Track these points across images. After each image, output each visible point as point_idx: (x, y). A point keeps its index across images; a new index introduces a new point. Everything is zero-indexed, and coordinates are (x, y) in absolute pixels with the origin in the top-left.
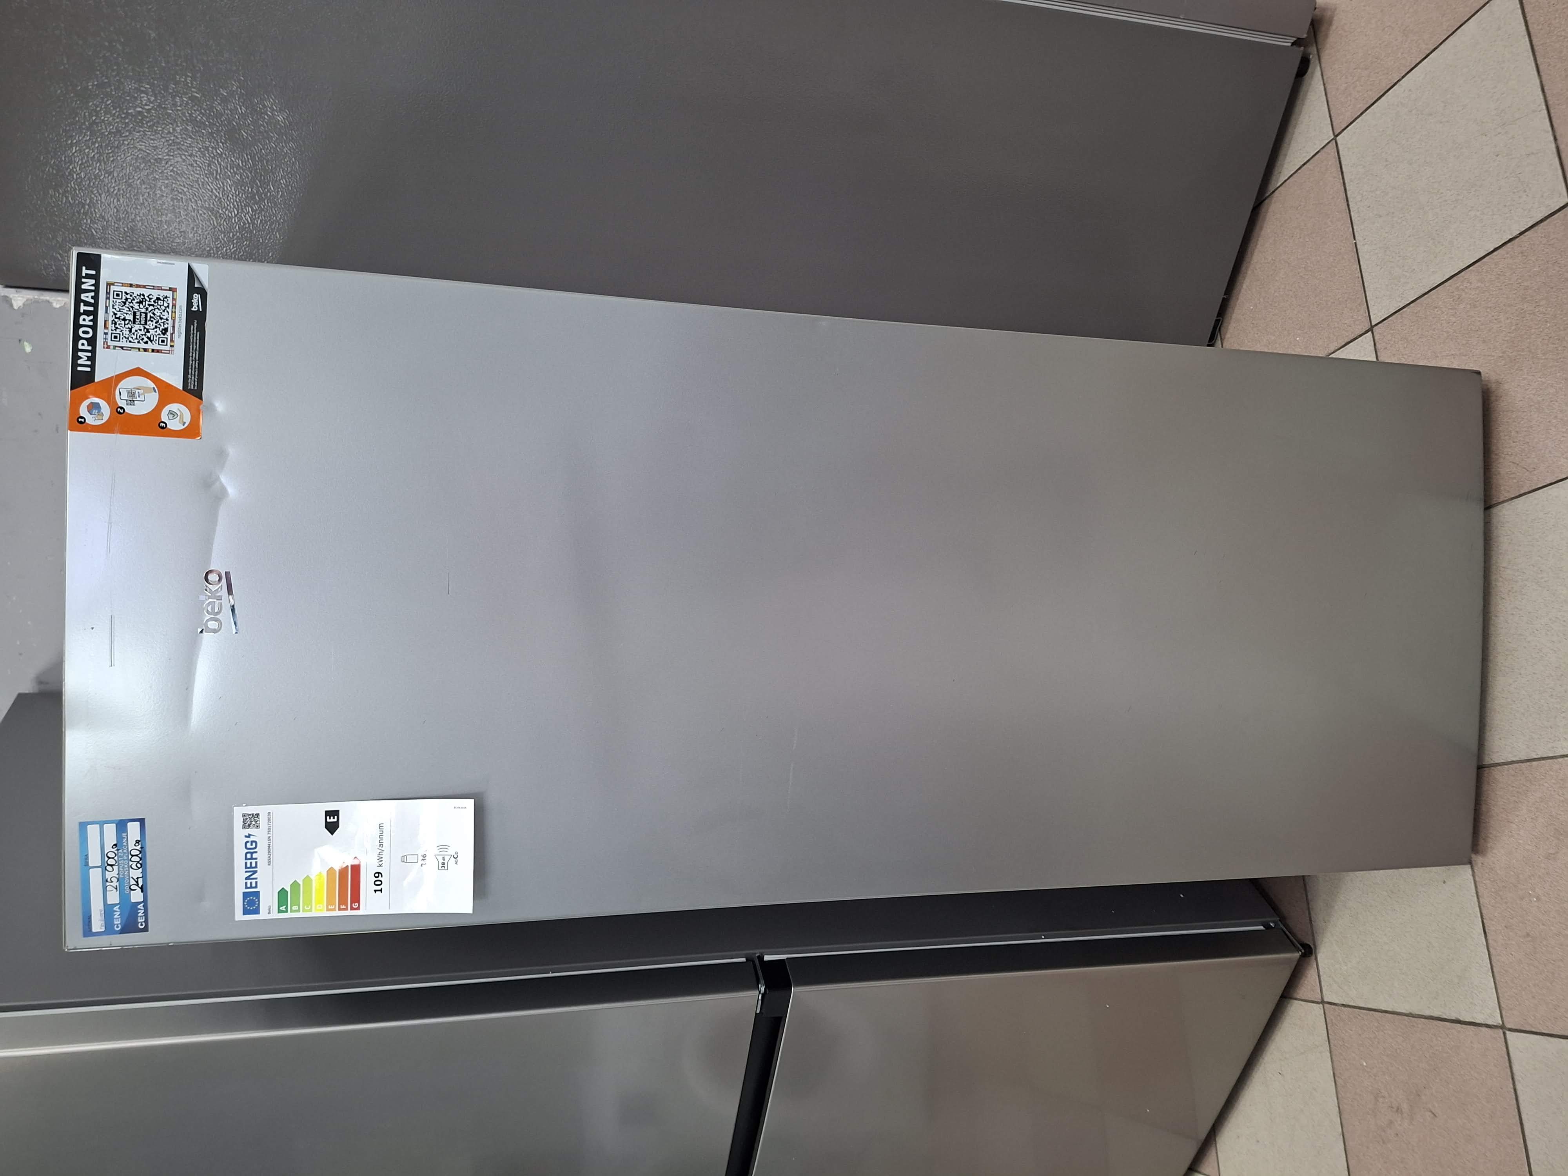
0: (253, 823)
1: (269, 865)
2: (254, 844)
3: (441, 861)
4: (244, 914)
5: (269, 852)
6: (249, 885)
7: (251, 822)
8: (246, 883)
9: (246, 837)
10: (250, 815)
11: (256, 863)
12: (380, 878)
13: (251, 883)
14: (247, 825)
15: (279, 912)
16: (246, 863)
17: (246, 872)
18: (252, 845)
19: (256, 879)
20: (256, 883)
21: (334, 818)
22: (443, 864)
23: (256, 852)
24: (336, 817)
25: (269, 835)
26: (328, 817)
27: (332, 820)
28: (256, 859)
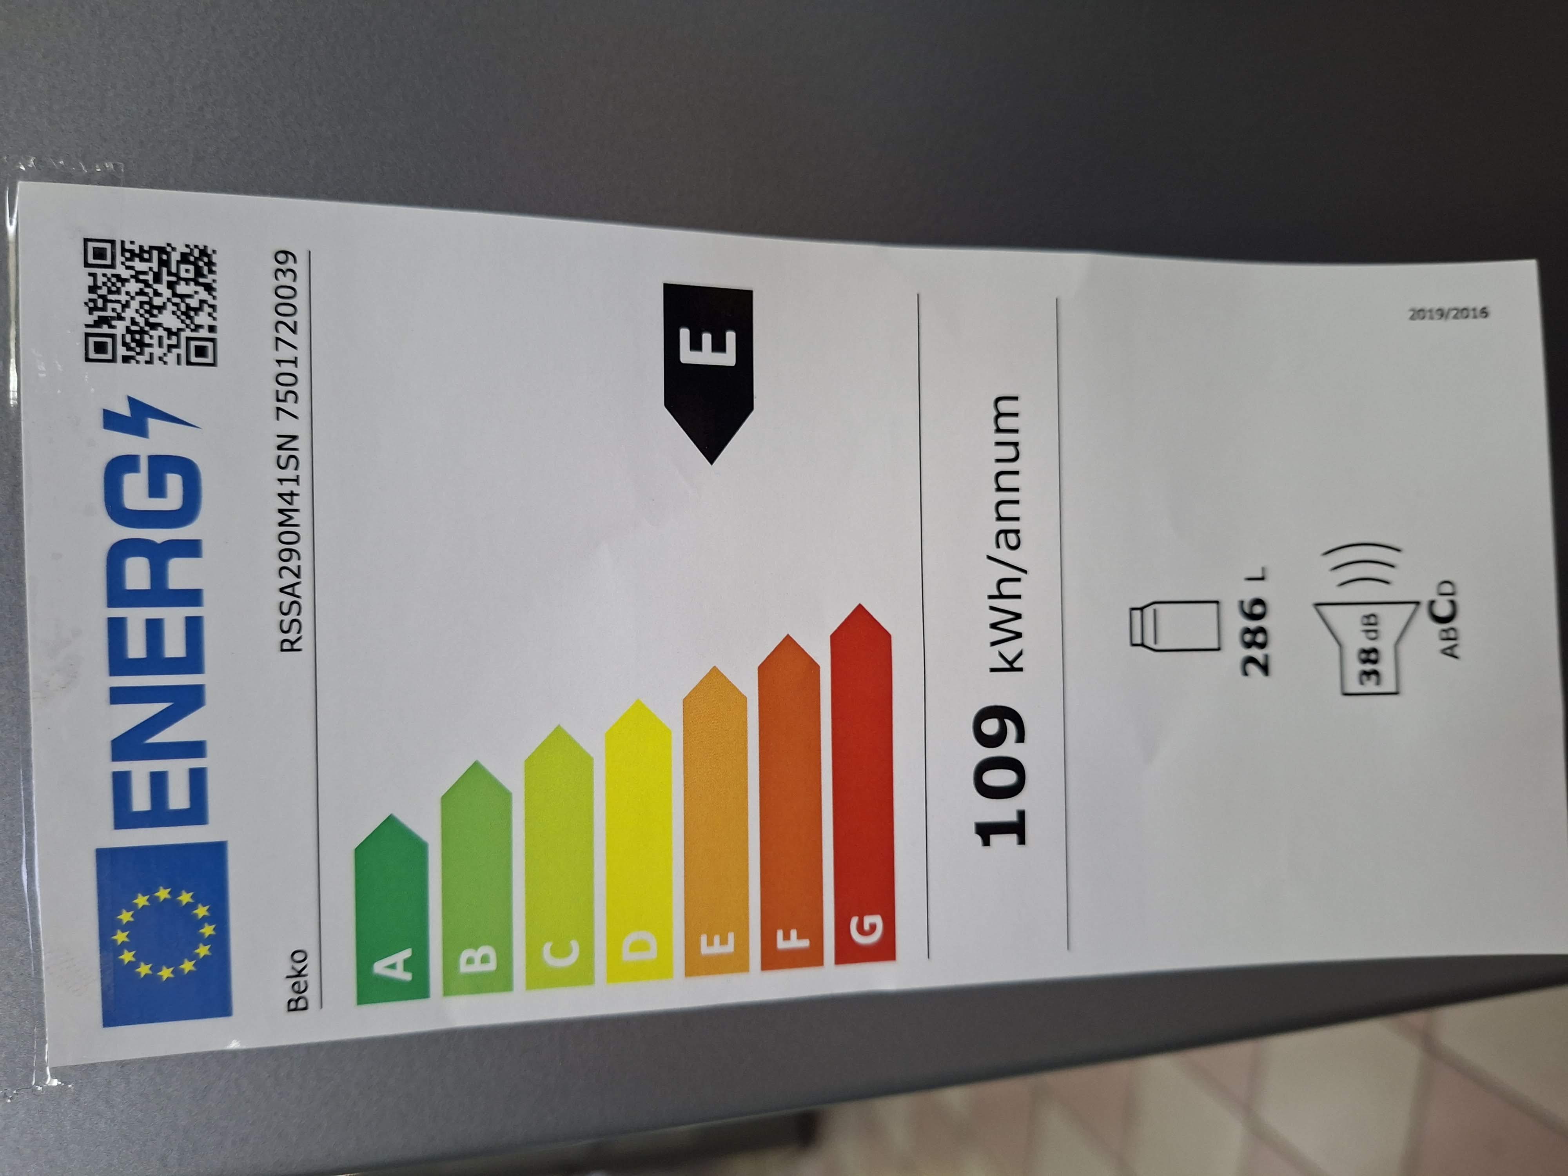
0: (168, 319)
1: (290, 647)
2: (174, 482)
3: (1357, 641)
4: (111, 1018)
5: (289, 551)
6: (141, 801)
7: (152, 309)
8: (121, 782)
9: (111, 420)
10: (142, 254)
11: (194, 627)
12: (1009, 749)
13: (158, 781)
14: (120, 328)
15: (364, 997)
16: (117, 628)
17: (118, 696)
18: (157, 489)
19: (196, 749)
20: (197, 778)
21: (719, 346)
22: (1369, 655)
23: (192, 548)
24: (731, 337)
25: (287, 426)
26: (685, 334)
27: (706, 357)
28: (192, 597)
